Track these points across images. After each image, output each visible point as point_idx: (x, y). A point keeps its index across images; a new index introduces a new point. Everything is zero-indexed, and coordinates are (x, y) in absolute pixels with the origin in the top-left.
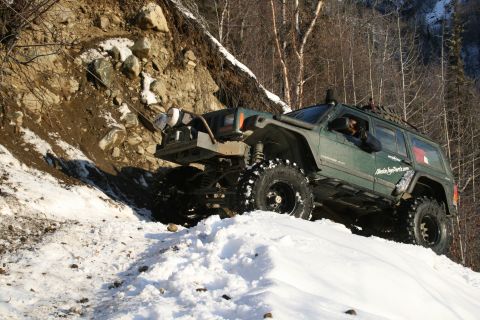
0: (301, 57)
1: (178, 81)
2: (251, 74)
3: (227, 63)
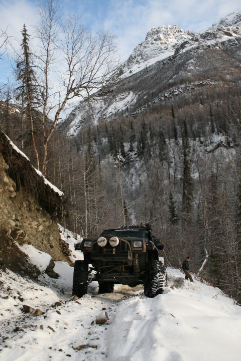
0: (46, 147)
2: (28, 159)
3: (14, 151)
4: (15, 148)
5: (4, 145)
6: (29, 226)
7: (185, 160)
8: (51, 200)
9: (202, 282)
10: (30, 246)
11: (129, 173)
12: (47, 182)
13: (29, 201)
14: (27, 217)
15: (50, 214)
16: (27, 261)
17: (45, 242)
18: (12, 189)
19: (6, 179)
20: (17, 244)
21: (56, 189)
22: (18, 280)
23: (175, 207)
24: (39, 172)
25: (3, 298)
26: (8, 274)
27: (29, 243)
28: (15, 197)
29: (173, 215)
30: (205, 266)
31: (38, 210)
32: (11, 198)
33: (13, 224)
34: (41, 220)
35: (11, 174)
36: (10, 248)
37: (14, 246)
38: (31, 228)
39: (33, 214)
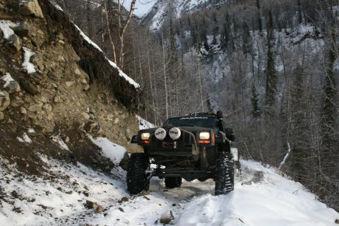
0: (122, 39)
1: (52, 55)
2: (100, 50)
3: (85, 42)
4: (87, 39)
5: (73, 36)
6: (104, 119)
7: (269, 51)
8: (127, 92)
9: (283, 176)
10: (105, 139)
11: (212, 66)
12: (121, 74)
14: (102, 110)
15: (127, 107)
16: (100, 154)
17: (121, 135)
18: (85, 81)
19: (78, 71)
20: (91, 137)
21: (131, 81)
22: (88, 174)
23: (258, 100)
24: (114, 64)
25: (66, 193)
26: (79, 167)
27: (104, 136)
28: (89, 89)
29: (256, 108)
30: (286, 160)
31: (114, 103)
32: (84, 90)
33: (87, 117)
34: (117, 113)
35: (83, 66)
36: (82, 141)
37: (87, 139)
38: (107, 120)
39: (108, 107)
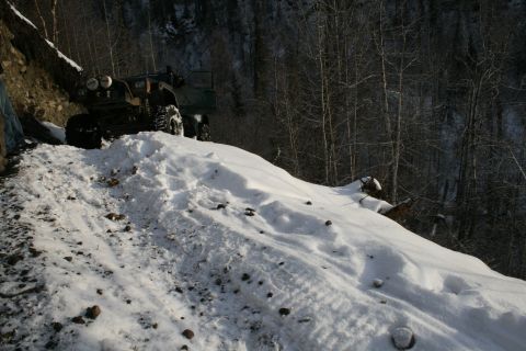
2: (35, 27)
3: (17, 17)
6: (46, 105)
8: (69, 76)
10: (51, 124)
11: (184, 51)
12: (61, 55)
13: (43, 78)
14: (42, 96)
15: (69, 93)
18: (21, 62)
19: (13, 50)
21: (73, 64)
23: (241, 93)
24: (52, 44)
27: (50, 121)
28: (26, 72)
29: (238, 105)
31: (53, 87)
32: (21, 72)
34: (59, 100)
35: (18, 45)
37: (34, 120)
38: (49, 107)
39: (49, 93)
